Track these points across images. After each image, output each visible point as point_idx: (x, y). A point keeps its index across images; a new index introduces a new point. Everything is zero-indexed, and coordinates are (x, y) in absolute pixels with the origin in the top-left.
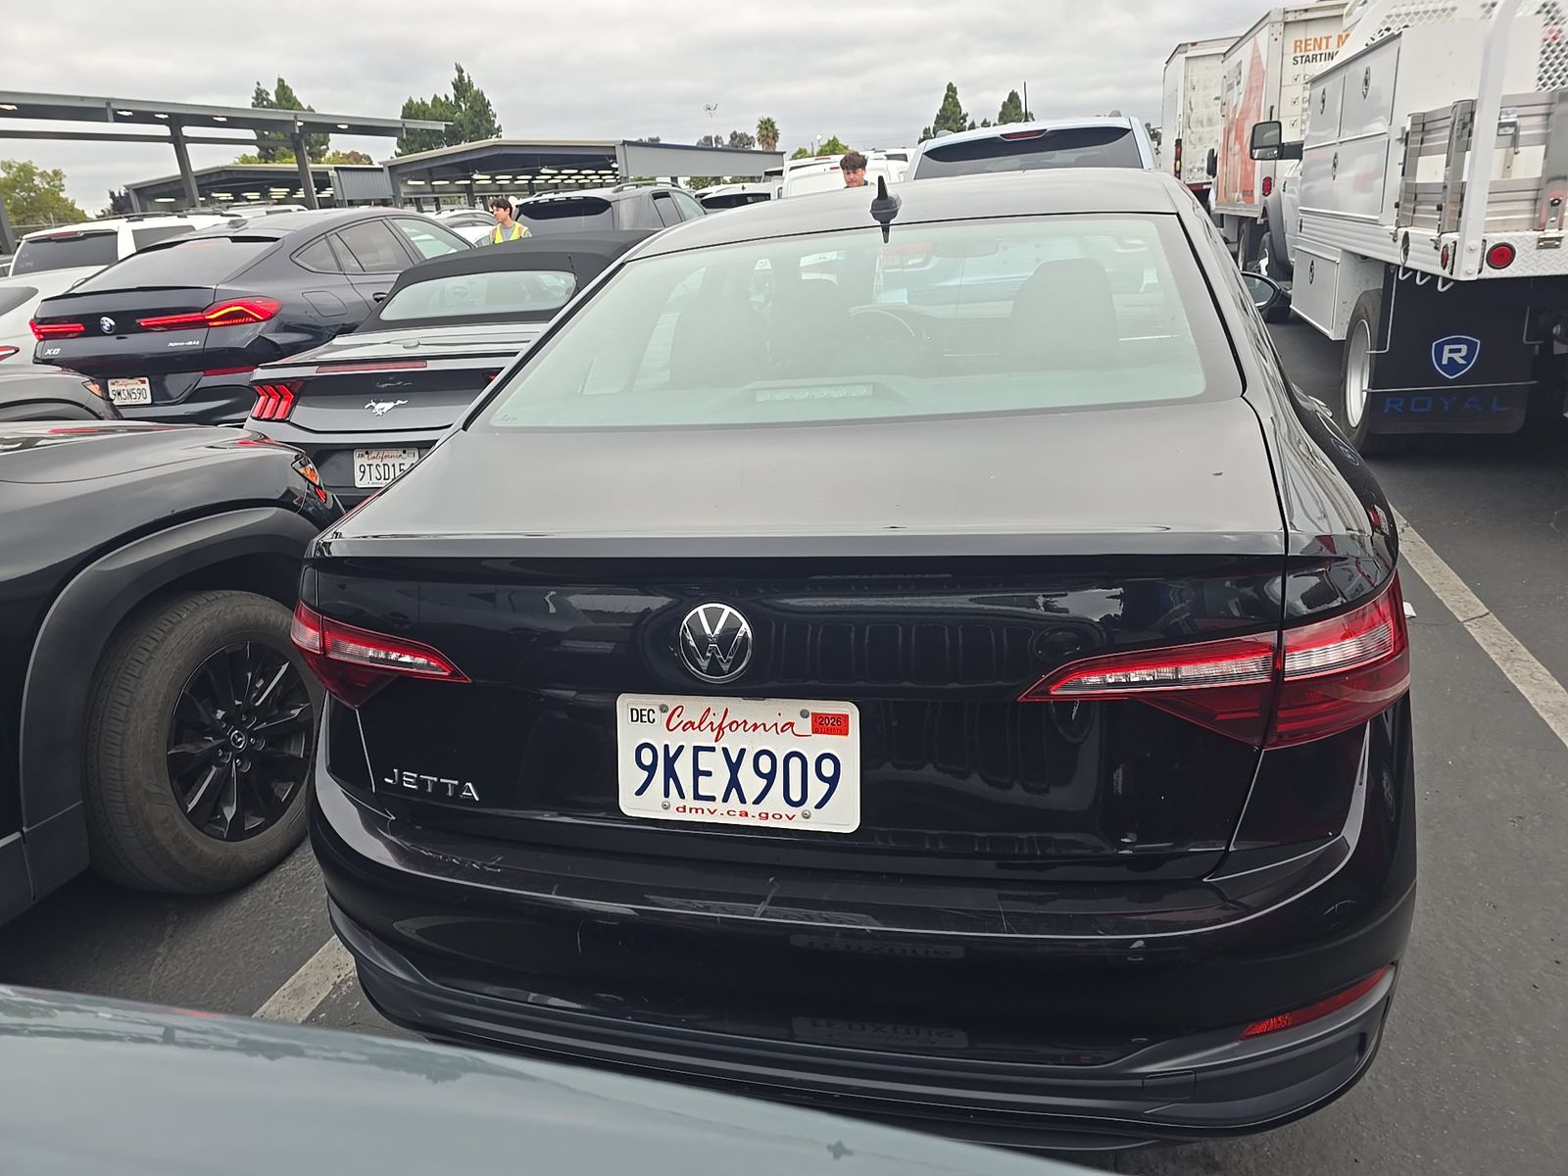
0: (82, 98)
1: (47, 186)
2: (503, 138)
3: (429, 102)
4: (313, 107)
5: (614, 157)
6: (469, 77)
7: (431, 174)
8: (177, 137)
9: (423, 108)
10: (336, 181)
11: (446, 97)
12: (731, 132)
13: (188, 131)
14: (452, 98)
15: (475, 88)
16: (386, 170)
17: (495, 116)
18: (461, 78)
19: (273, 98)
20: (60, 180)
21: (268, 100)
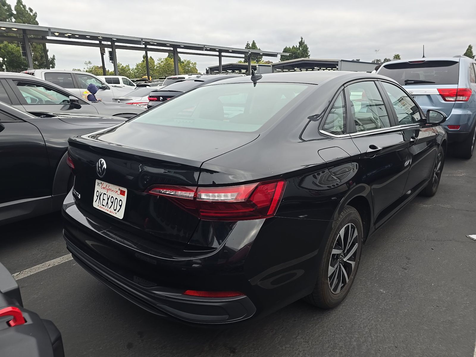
0: (199, 45)
1: (192, 66)
2: (310, 58)
3: (291, 48)
4: (260, 48)
5: (337, 65)
6: (304, 41)
7: (283, 68)
8: (220, 55)
9: (289, 49)
10: (258, 68)
11: (296, 46)
12: (385, 58)
13: (223, 54)
14: (298, 46)
15: (305, 44)
16: (271, 66)
17: (309, 52)
18: (302, 41)
19: (251, 46)
20: (196, 65)
21: (249, 46)
